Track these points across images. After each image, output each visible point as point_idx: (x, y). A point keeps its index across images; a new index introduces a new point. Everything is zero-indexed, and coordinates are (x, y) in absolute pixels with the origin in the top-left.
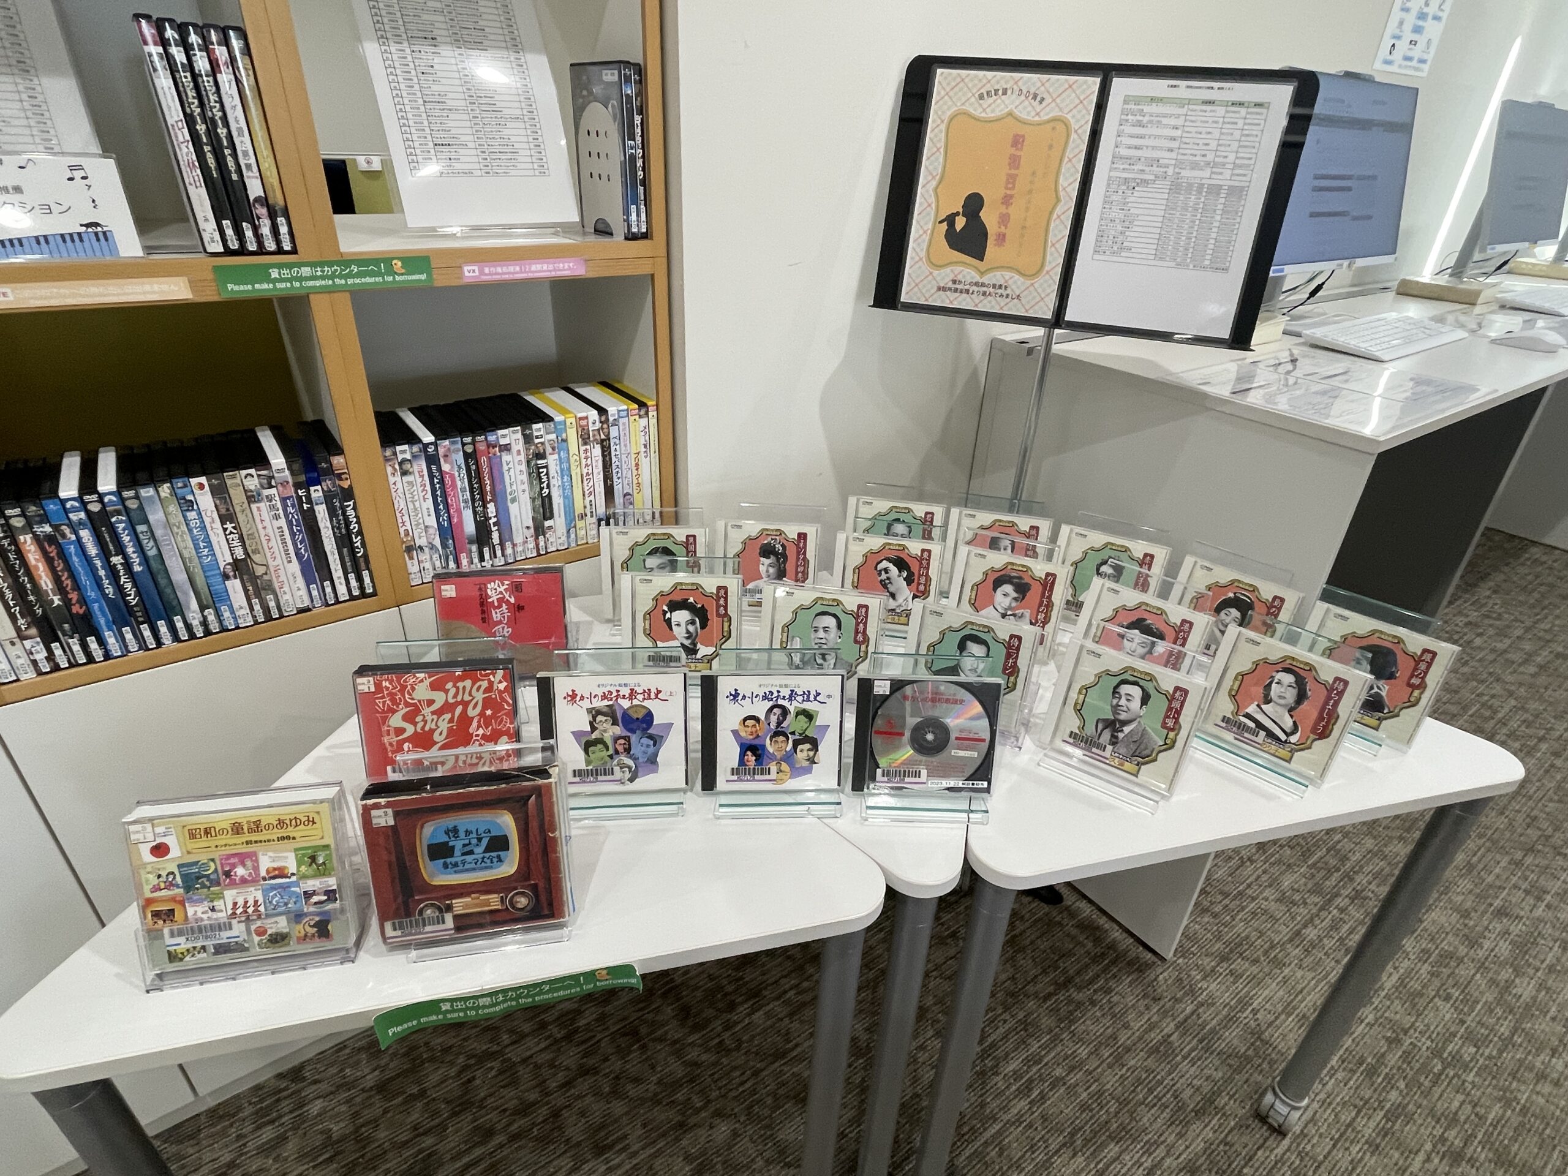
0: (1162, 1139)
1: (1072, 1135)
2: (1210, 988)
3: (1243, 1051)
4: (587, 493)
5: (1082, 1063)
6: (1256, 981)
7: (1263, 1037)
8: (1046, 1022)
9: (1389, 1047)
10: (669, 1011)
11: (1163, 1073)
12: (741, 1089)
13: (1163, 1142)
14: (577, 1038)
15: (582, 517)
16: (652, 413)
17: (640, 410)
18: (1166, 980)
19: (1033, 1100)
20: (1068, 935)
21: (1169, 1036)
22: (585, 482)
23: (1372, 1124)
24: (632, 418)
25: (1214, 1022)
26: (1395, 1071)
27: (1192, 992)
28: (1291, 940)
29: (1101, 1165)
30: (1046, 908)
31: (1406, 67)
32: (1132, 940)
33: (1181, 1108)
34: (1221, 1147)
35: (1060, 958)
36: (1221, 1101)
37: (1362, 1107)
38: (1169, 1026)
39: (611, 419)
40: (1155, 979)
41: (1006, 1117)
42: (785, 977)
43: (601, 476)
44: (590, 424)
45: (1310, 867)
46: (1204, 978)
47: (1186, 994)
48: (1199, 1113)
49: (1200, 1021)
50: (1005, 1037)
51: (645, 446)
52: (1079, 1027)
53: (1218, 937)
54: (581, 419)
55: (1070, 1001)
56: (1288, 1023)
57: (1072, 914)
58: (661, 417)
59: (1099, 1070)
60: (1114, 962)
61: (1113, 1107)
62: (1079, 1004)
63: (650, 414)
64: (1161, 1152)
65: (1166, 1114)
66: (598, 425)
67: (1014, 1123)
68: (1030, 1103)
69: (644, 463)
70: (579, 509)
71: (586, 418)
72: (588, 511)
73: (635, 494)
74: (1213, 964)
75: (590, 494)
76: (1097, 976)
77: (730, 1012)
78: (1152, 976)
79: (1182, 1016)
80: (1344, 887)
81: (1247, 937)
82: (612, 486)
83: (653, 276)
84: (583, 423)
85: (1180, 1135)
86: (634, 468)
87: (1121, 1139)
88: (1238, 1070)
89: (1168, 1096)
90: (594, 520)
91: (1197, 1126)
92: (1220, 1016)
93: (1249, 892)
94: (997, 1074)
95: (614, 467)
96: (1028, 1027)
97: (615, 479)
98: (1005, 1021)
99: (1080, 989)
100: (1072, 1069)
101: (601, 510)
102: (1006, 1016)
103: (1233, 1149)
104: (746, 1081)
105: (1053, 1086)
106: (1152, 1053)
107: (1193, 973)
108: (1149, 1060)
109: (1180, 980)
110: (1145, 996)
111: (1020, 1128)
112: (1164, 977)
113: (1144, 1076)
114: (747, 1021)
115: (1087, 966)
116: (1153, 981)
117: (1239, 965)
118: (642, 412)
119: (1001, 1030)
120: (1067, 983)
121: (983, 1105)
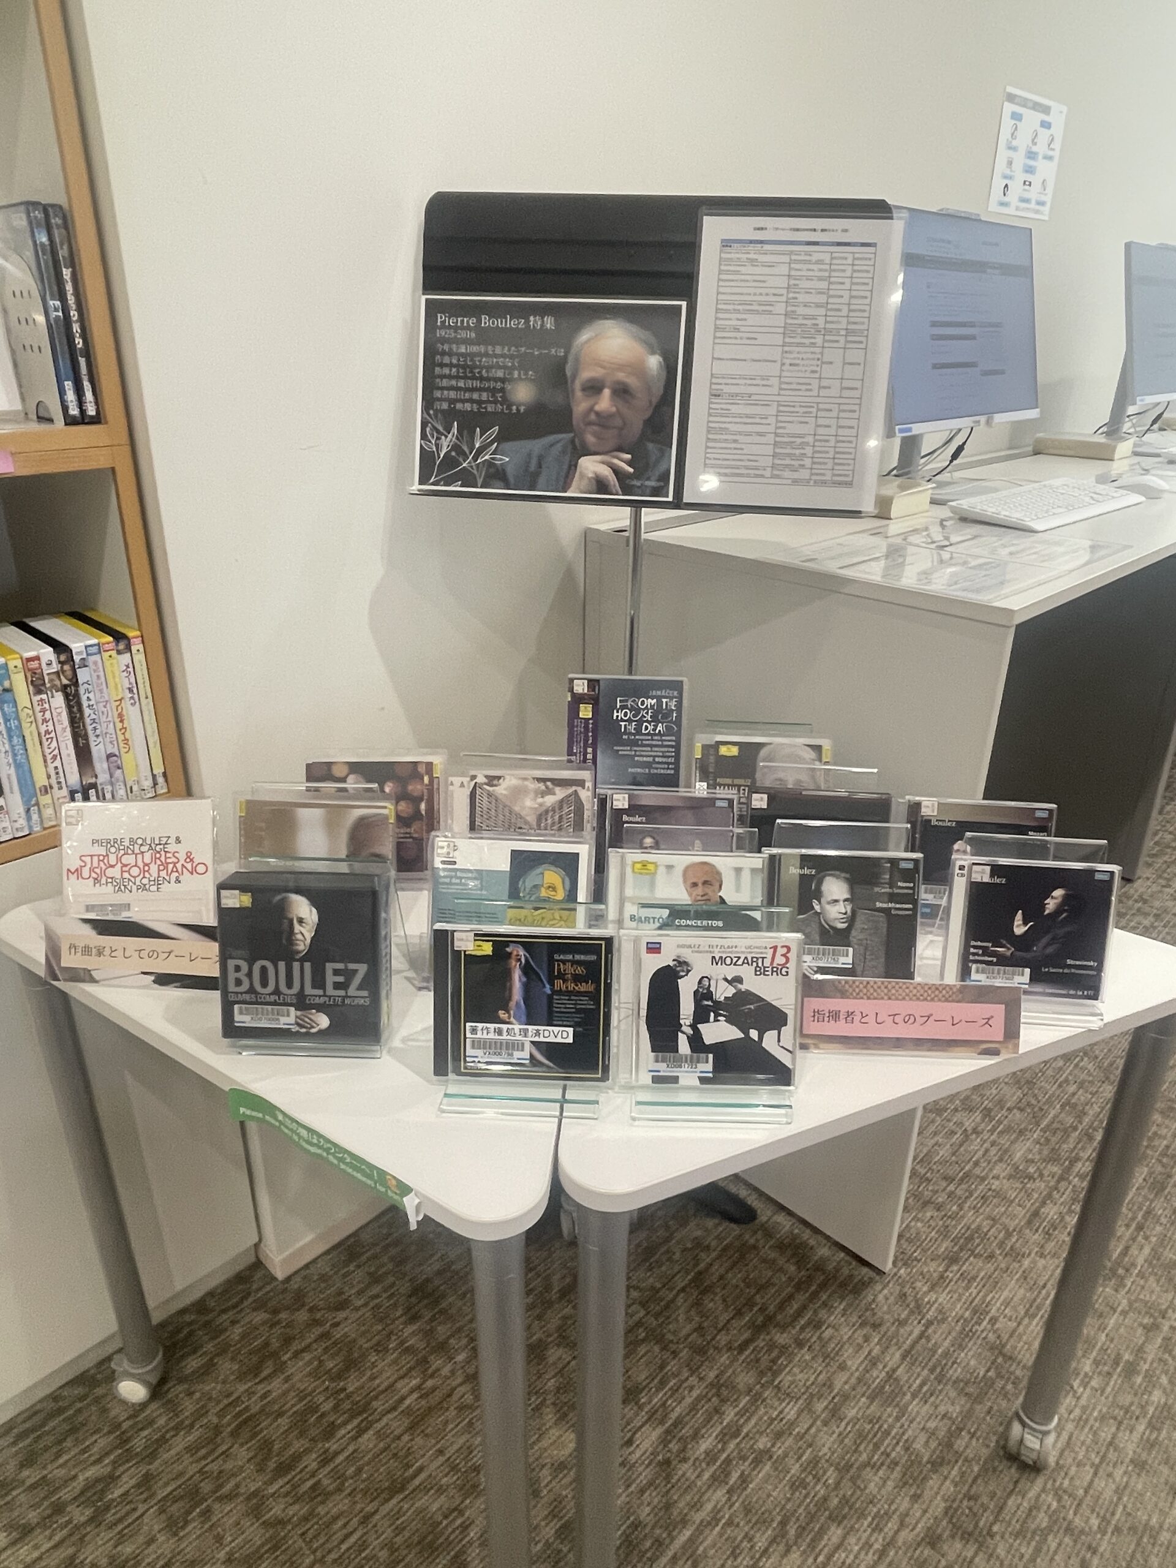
0: (893, 1508)
1: (783, 1523)
2: (940, 1300)
3: (982, 1374)
4: (49, 757)
5: (792, 1424)
6: (993, 1283)
7: (1005, 1350)
8: (744, 1379)
9: (1147, 1338)
10: (242, 1454)
11: (890, 1420)
12: (344, 1547)
13: (894, 1512)
14: (109, 1517)
15: (46, 790)
16: (137, 646)
17: (117, 645)
18: (887, 1299)
19: (732, 1486)
20: (764, 1261)
21: (894, 1370)
22: (46, 744)
23: (1136, 1436)
24: (106, 655)
25: (946, 1343)
26: (1155, 1365)
27: (918, 1308)
28: (1029, 1222)
29: (821, 1559)
30: (735, 1229)
31: (1024, 209)
32: (842, 1255)
33: (914, 1461)
34: (965, 1503)
35: (757, 1292)
36: (960, 1444)
37: (1123, 1417)
38: (894, 1357)
39: (77, 658)
40: (874, 1300)
41: (698, 1517)
42: (402, 1377)
43: (68, 733)
44: (44, 666)
45: (1044, 1131)
46: (932, 1288)
47: (912, 1312)
48: (936, 1464)
49: (930, 1345)
50: (693, 1408)
51: (130, 690)
52: (785, 1379)
53: (944, 1232)
54: (29, 660)
55: (772, 1346)
56: (1032, 1327)
57: (768, 1232)
58: (148, 650)
59: (813, 1430)
60: (823, 1286)
61: (831, 1476)
62: (784, 1349)
63: (134, 648)
64: (892, 1525)
65: (897, 1474)
66: (55, 667)
67: (709, 1523)
68: (728, 1492)
69: (132, 713)
70: (41, 780)
71: (37, 658)
72: (53, 781)
73: (124, 756)
74: (941, 1269)
75: (54, 758)
76: (804, 1308)
77: (327, 1439)
78: (870, 1298)
79: (908, 1342)
80: (1083, 1149)
81: (979, 1228)
82: (87, 746)
83: (113, 469)
84: (34, 665)
85: (916, 1498)
86: (117, 720)
87: (844, 1517)
88: (978, 1399)
89: (898, 1449)
90: (65, 792)
91: (933, 1482)
92: (954, 1334)
93: (977, 1171)
94: (685, 1460)
95: (88, 721)
96: (722, 1390)
97: (92, 738)
98: (691, 1388)
99: (783, 1328)
100: (779, 1435)
101: (73, 777)
102: (693, 1380)
103: (979, 1502)
104: (352, 1533)
105: (757, 1462)
106: (876, 1396)
107: (919, 1284)
108: (872, 1408)
109: (903, 1296)
110: (863, 1325)
111: (718, 1529)
112: (882, 1296)
113: (868, 1427)
114: (351, 1449)
115: (791, 1297)
116: (870, 1304)
117: (972, 1265)
118: (121, 646)
119: (688, 1400)
120: (768, 1322)
121: (668, 1506)
